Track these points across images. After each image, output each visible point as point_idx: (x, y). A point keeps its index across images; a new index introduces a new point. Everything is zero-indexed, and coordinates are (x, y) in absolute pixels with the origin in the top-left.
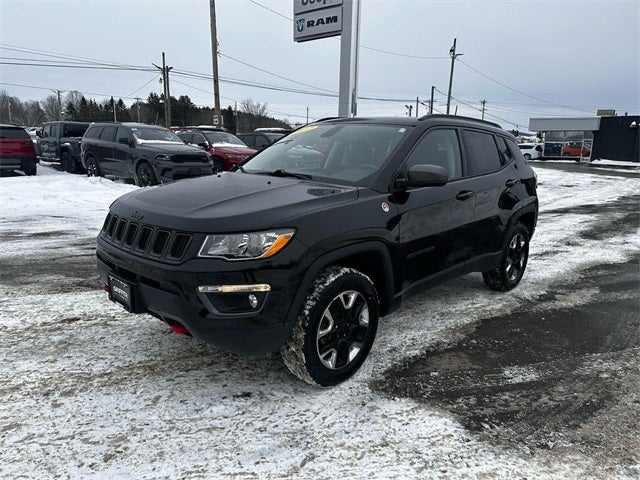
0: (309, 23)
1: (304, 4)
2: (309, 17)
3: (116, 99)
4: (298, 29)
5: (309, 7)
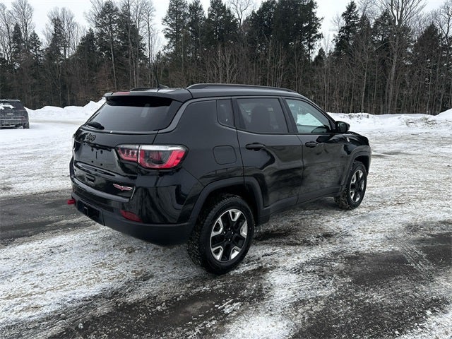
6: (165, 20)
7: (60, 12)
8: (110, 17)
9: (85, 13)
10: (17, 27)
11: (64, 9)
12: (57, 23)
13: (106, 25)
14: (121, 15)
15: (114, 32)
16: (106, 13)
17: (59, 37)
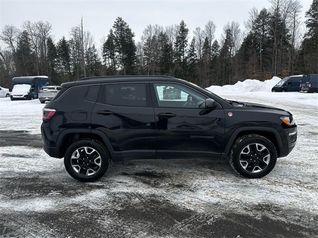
6: (308, 13)
7: (230, 25)
8: (264, 21)
9: (244, 22)
10: (206, 39)
11: (233, 22)
12: (228, 32)
13: (260, 26)
14: (273, 17)
15: (266, 30)
16: (261, 18)
17: (229, 42)
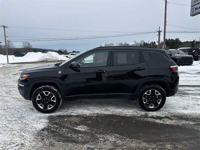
0: (196, 8)
1: (194, 2)
2: (196, 7)
3: (153, 42)
4: (192, 12)
5: (197, 2)
